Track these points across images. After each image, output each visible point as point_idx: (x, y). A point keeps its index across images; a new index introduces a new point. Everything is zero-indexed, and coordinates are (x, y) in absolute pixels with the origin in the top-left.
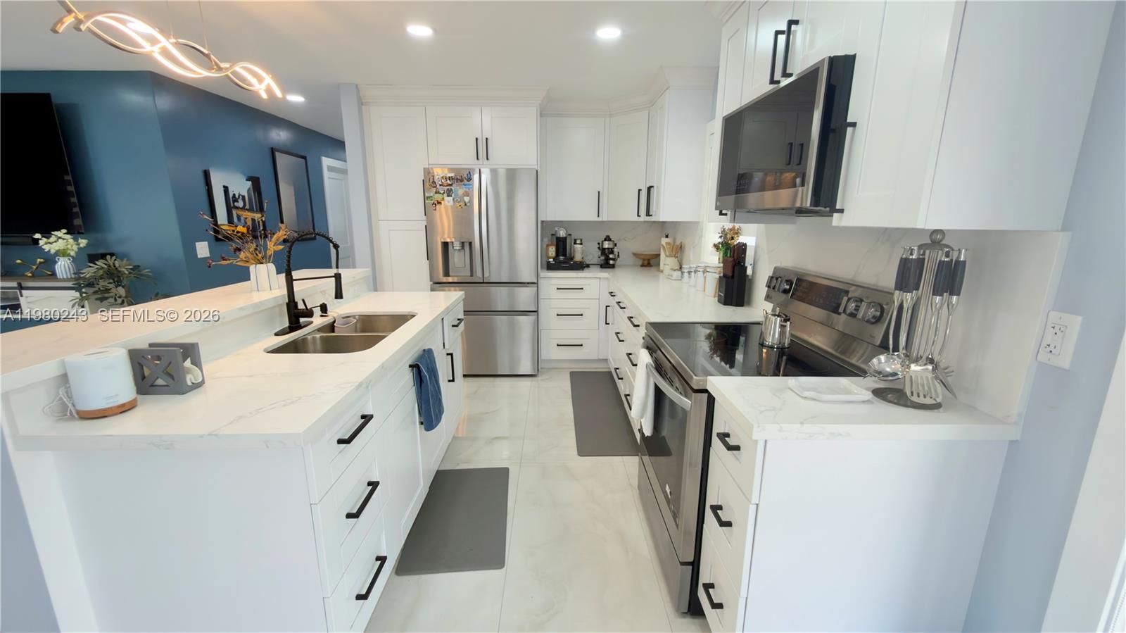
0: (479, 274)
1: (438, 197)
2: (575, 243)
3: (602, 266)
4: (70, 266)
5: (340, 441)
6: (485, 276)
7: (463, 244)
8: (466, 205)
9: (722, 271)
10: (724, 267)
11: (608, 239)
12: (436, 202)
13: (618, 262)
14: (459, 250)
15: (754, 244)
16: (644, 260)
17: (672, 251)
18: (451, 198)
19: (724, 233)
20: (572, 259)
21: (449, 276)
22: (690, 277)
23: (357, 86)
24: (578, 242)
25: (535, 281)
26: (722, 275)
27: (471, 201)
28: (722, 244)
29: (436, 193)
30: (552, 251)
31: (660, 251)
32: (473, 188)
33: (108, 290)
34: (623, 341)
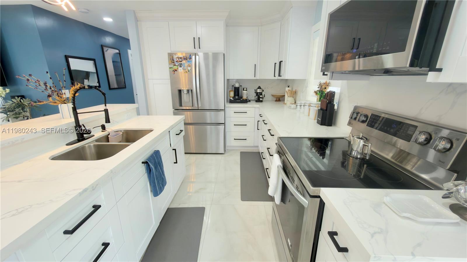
0: (196, 105)
1: (175, 67)
2: (243, 90)
3: (256, 101)
4: (2, 102)
5: (66, 232)
6: (199, 106)
7: (188, 91)
8: (189, 71)
9: (320, 106)
10: (321, 104)
11: (259, 88)
12: (174, 70)
13: (264, 99)
14: (186, 93)
15: (339, 92)
16: (277, 98)
17: (291, 94)
18: (182, 68)
19: (321, 85)
20: (242, 98)
21: (182, 106)
22: (301, 108)
23: (134, 11)
24: (245, 89)
25: (224, 109)
26: (320, 108)
27: (191, 69)
28: (319, 91)
29: (174, 65)
30: (232, 94)
31: (285, 94)
32: (192, 63)
33: (20, 113)
34: (265, 140)
